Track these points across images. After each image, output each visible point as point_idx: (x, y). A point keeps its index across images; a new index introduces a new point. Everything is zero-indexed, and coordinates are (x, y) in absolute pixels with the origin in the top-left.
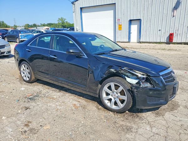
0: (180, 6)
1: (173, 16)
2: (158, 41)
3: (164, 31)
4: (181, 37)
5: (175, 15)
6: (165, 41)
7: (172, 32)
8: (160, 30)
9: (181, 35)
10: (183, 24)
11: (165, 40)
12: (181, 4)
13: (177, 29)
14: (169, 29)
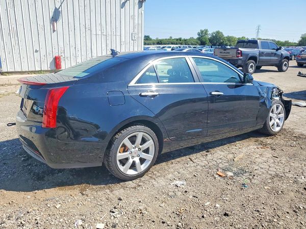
0: (60, 17)
1: (54, 31)
2: (38, 69)
3: (45, 53)
4: (69, 62)
5: (56, 29)
6: (49, 69)
7: (57, 55)
8: (36, 51)
9: (69, 59)
10: (68, 43)
11: (49, 66)
12: (61, 14)
13: (63, 50)
14: (51, 50)
